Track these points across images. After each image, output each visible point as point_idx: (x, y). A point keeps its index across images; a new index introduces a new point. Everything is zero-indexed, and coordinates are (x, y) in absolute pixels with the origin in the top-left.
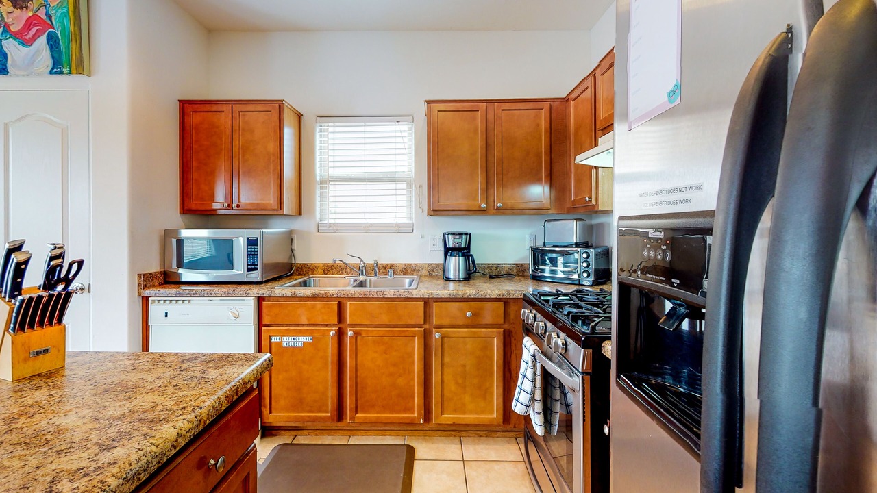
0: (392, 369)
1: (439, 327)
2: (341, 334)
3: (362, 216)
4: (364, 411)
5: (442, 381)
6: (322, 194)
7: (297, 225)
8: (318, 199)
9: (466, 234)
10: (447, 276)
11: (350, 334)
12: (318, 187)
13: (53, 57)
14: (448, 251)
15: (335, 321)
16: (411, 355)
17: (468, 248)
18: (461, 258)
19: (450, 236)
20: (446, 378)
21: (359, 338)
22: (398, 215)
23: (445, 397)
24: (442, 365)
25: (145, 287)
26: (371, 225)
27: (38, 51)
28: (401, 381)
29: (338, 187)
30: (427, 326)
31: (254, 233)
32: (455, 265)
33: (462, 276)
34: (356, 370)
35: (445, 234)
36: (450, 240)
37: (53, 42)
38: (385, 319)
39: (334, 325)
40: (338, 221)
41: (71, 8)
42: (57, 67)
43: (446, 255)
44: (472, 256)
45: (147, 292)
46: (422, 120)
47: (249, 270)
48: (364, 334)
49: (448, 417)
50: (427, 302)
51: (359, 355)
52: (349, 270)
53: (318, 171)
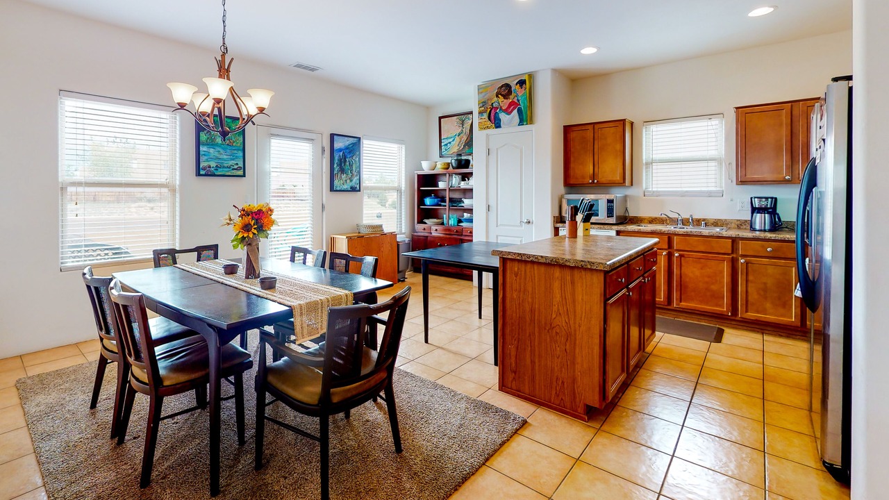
0: (707, 279)
1: (743, 256)
2: (670, 255)
3: (679, 186)
4: (685, 301)
5: (747, 292)
6: (646, 172)
7: (629, 192)
8: (644, 174)
9: (772, 198)
10: (753, 227)
11: (676, 255)
12: (644, 167)
13: (520, 118)
14: (754, 210)
15: (666, 247)
16: (722, 272)
17: (775, 208)
18: (766, 215)
19: (756, 199)
20: (749, 290)
21: (683, 258)
22: (709, 185)
23: (749, 303)
24: (747, 281)
25: (557, 223)
26: (687, 192)
27: (513, 117)
28: (714, 287)
29: (659, 167)
30: (734, 256)
31: (611, 197)
32: (760, 220)
33: (767, 227)
34: (681, 277)
35: (751, 198)
36: (756, 202)
37: (520, 112)
38: (702, 248)
39: (665, 249)
40: (659, 190)
41: (528, 95)
42: (521, 123)
43: (752, 213)
44: (778, 214)
45: (558, 225)
46: (732, 116)
47: (608, 217)
48: (686, 256)
49: (751, 315)
50: (734, 241)
51: (683, 268)
52: (668, 222)
53: (644, 158)
